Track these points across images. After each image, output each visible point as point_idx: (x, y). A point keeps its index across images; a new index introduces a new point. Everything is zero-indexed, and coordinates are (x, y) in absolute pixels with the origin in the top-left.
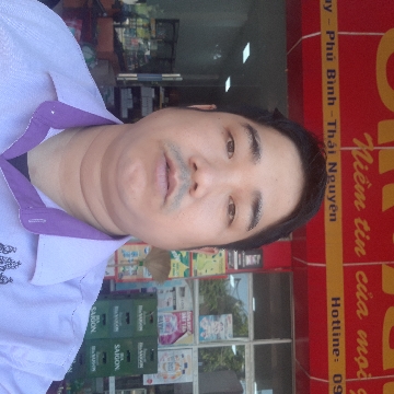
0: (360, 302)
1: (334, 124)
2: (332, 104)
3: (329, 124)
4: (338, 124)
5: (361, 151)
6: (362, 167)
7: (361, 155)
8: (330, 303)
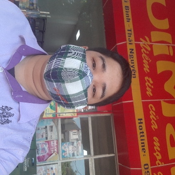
0: (153, 121)
1: (131, 31)
2: (129, 21)
3: (128, 30)
4: (132, 30)
5: (144, 44)
6: (146, 52)
7: (144, 46)
8: (137, 122)
